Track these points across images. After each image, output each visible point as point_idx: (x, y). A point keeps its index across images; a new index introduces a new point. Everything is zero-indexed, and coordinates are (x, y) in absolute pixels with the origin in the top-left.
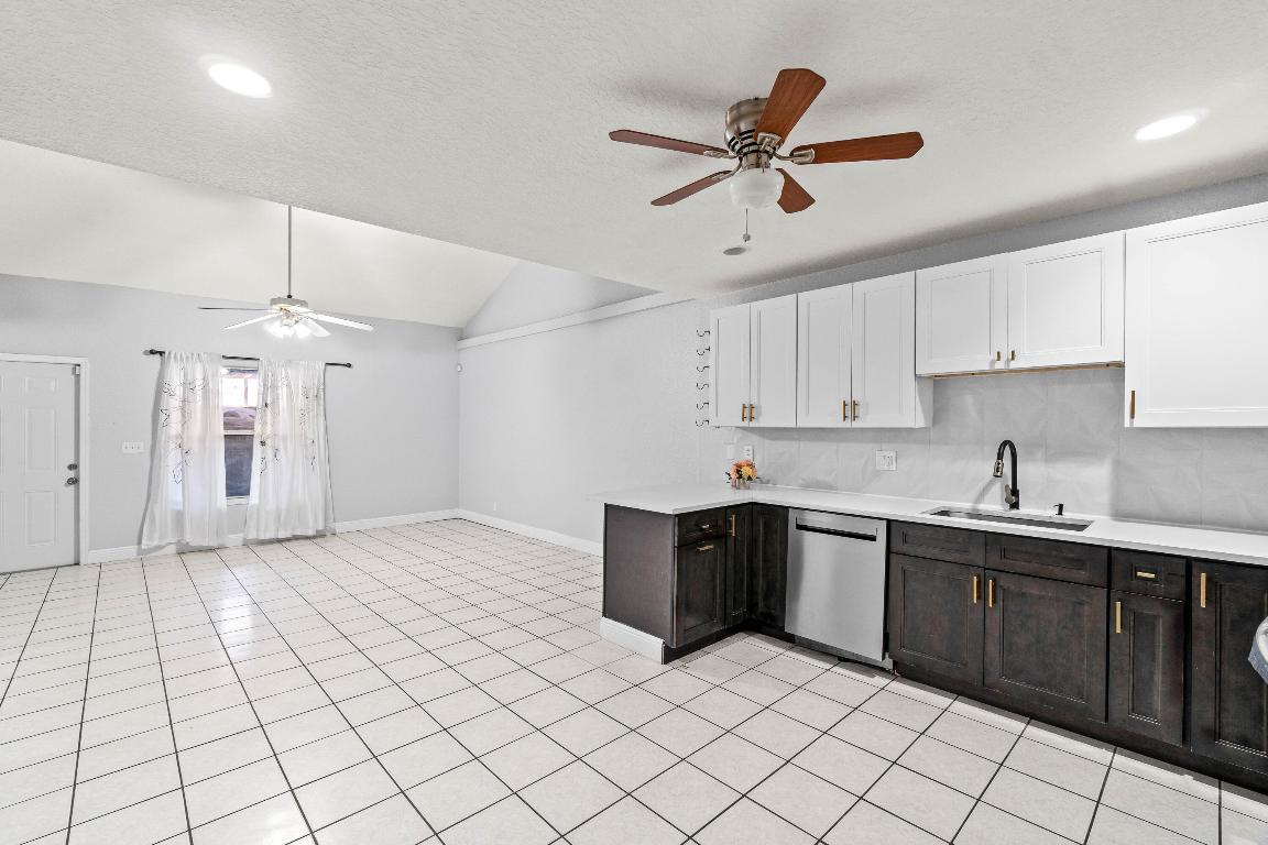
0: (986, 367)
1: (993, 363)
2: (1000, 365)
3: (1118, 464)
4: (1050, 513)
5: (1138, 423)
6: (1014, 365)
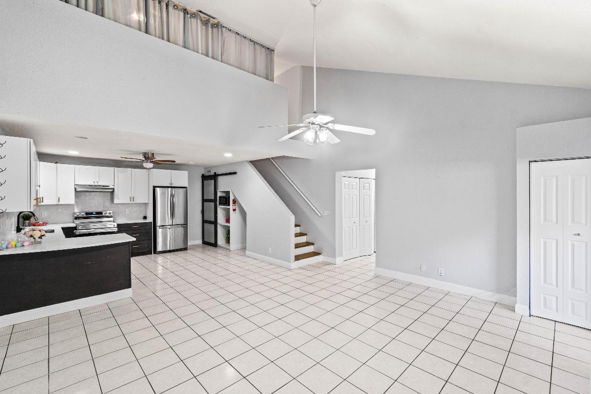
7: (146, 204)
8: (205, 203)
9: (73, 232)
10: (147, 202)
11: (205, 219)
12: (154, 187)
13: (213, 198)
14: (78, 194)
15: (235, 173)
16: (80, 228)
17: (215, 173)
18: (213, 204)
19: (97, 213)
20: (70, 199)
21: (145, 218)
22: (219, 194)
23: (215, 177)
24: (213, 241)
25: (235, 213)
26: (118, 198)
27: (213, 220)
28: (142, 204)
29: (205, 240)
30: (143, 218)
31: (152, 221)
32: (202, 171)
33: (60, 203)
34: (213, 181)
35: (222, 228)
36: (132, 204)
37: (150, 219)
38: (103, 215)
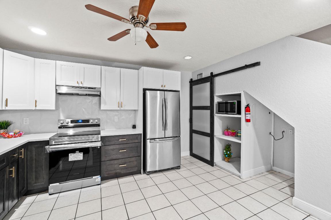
7: (135, 110)
8: (194, 111)
9: (45, 148)
10: (136, 109)
11: (194, 128)
12: (145, 90)
13: (208, 104)
14: (60, 97)
15: (257, 64)
16: (53, 143)
17: (212, 73)
18: (208, 112)
19: (84, 121)
20: (50, 104)
21: (134, 127)
22: (216, 100)
23: (211, 79)
24: (208, 158)
25: (248, 126)
26: (105, 103)
27: (208, 131)
28: (132, 110)
29: (194, 152)
30: (131, 126)
31: (141, 132)
32: (190, 75)
33: (37, 108)
34: (208, 84)
35: (218, 142)
36: (120, 110)
37: (139, 130)
38: (90, 123)
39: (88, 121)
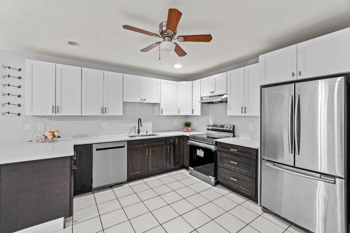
0: (139, 101)
1: (140, 101)
2: (142, 102)
3: (153, 123)
4: (145, 133)
5: (162, 115)
6: (145, 102)
19: (221, 126)
20: (198, 112)
26: (231, 109)
38: (225, 129)
39: (223, 126)
